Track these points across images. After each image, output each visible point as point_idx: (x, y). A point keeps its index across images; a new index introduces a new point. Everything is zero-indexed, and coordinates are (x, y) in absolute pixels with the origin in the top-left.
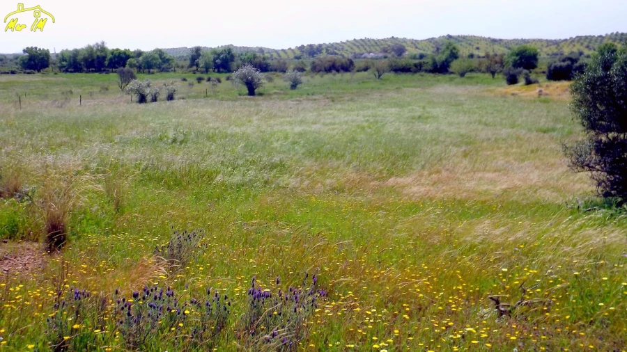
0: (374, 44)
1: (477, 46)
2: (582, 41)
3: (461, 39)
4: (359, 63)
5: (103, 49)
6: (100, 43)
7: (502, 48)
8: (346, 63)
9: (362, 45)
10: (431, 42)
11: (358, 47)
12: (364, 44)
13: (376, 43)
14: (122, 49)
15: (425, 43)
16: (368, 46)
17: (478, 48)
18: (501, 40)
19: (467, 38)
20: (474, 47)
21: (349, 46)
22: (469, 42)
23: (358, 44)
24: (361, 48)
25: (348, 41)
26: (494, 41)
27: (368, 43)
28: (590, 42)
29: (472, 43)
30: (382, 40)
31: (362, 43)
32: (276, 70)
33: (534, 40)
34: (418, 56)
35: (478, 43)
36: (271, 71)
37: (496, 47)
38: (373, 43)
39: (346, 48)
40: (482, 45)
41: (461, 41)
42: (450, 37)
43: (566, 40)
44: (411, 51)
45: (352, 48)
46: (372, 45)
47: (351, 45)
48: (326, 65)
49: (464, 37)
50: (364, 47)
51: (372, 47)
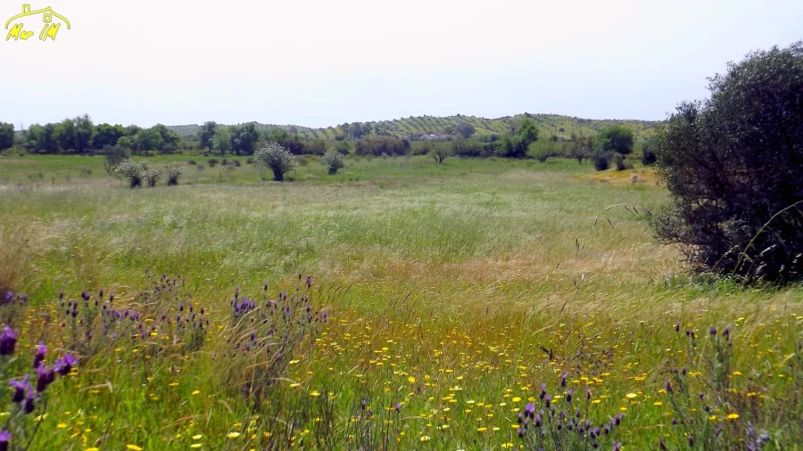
0: (436, 123)
1: (562, 127)
3: (541, 119)
4: (415, 145)
5: (86, 123)
6: (82, 117)
7: (591, 131)
8: (400, 144)
9: (420, 124)
10: (505, 122)
11: (415, 126)
12: (423, 123)
13: (438, 122)
14: (112, 124)
15: (498, 122)
16: (428, 125)
17: (562, 130)
18: (589, 120)
19: (550, 118)
20: (558, 128)
21: (404, 126)
22: (551, 122)
23: (414, 123)
24: (420, 127)
25: (402, 119)
26: (581, 121)
27: (428, 122)
29: (555, 124)
30: (446, 118)
31: (421, 122)
32: (311, 153)
33: (629, 122)
34: (489, 139)
35: (562, 124)
36: (306, 153)
37: (584, 129)
38: (434, 121)
39: (401, 127)
40: (568, 126)
41: (542, 121)
42: (528, 115)
44: (481, 132)
45: (408, 128)
46: (433, 125)
47: (406, 124)
48: (375, 147)
49: (545, 116)
51: (433, 128)
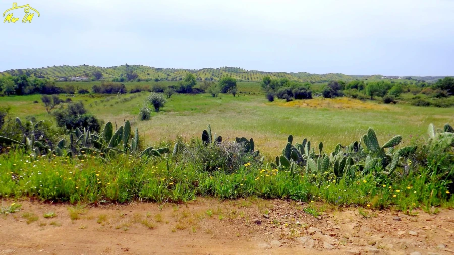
1: (148, 72)
2: (209, 71)
3: (135, 68)
7: (163, 74)
9: (62, 71)
10: (115, 69)
11: (59, 72)
13: (73, 69)
15: (111, 69)
16: (67, 71)
17: (148, 74)
18: (161, 69)
19: (140, 67)
20: (146, 73)
21: (51, 71)
22: (142, 70)
23: (57, 69)
24: (62, 72)
25: (49, 67)
26: (158, 69)
27: (67, 69)
28: (213, 72)
29: (144, 71)
30: (77, 67)
31: (62, 69)
33: (181, 69)
35: (148, 71)
37: (160, 73)
38: (70, 68)
39: (49, 72)
40: (151, 72)
41: (136, 69)
42: (128, 65)
43: (200, 70)
44: (104, 75)
45: (54, 73)
46: (70, 71)
47: (52, 70)
49: (138, 66)
50: (63, 71)
